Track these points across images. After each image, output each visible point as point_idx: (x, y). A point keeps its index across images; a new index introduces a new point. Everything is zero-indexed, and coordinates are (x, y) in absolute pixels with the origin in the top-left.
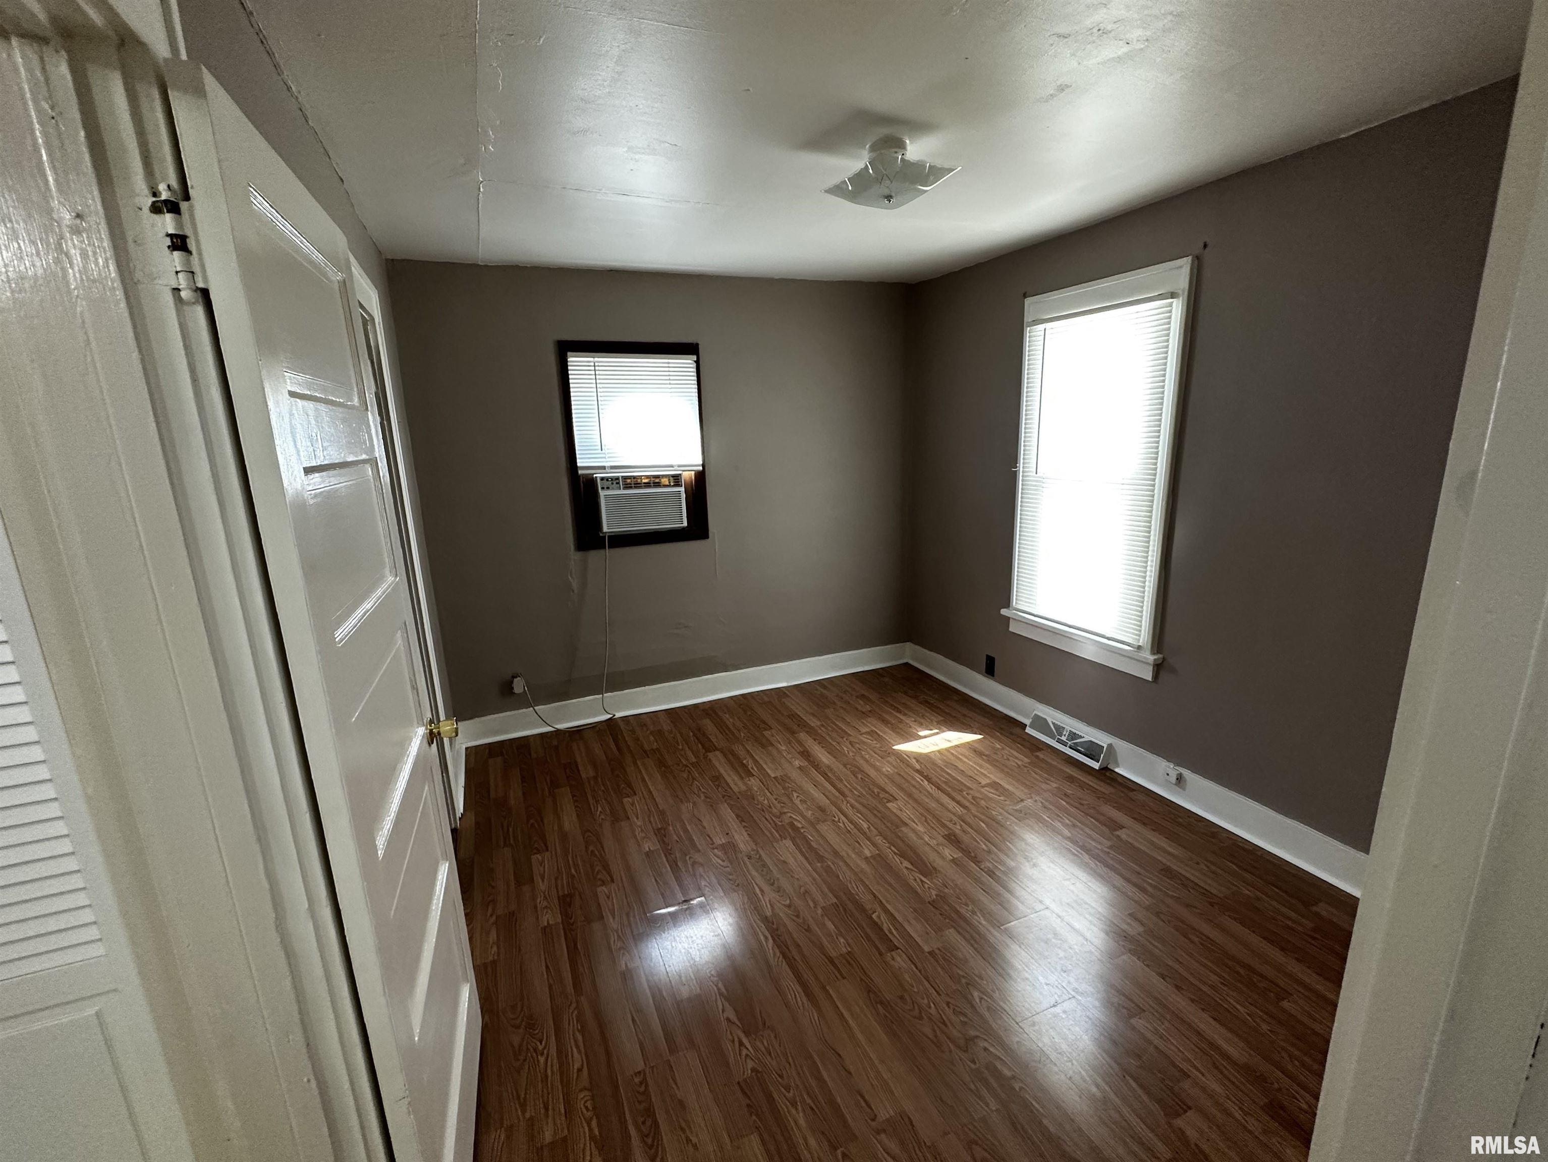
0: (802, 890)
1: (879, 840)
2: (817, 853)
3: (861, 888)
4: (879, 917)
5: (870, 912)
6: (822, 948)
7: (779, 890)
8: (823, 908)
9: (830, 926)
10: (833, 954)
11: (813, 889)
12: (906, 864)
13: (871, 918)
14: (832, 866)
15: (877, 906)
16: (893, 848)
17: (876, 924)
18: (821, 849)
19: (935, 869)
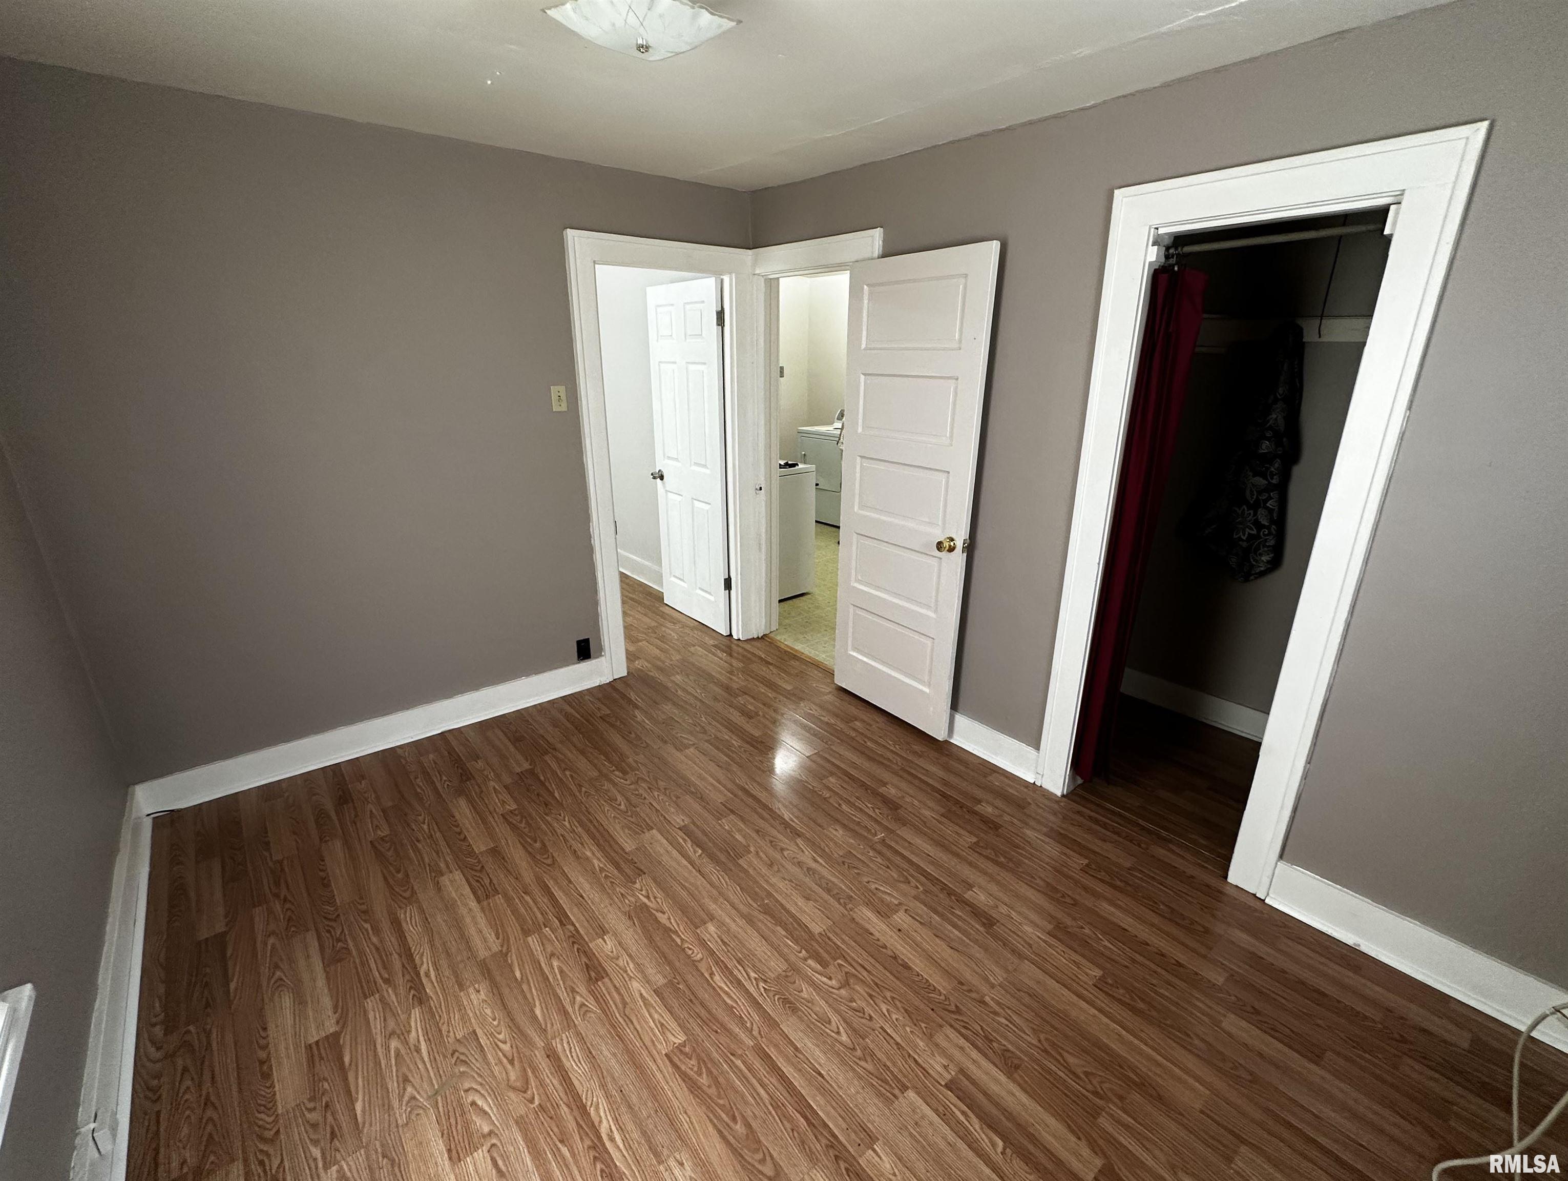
0: (776, 868)
1: (698, 954)
2: (773, 917)
3: (714, 879)
4: (695, 852)
5: (703, 855)
6: (742, 819)
7: (800, 864)
8: (749, 852)
9: (738, 837)
10: (732, 817)
11: (764, 870)
12: (663, 918)
13: (703, 849)
14: (751, 902)
15: (698, 862)
16: (678, 941)
17: (698, 846)
18: (769, 924)
19: (630, 917)
